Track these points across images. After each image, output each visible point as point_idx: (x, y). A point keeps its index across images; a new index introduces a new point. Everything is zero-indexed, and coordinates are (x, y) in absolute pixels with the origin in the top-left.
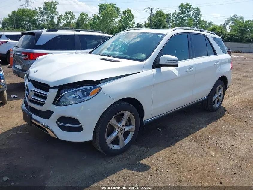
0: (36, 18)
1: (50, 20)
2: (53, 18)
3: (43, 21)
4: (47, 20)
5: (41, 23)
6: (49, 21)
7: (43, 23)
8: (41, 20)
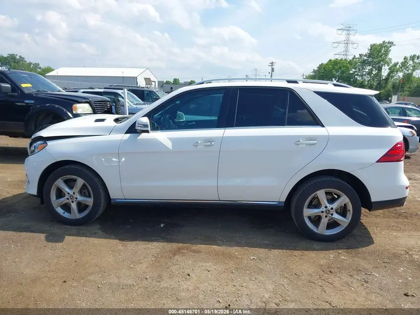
0: (351, 72)
1: (374, 73)
2: (380, 69)
3: (362, 76)
4: (370, 73)
5: (358, 79)
6: (372, 75)
7: (362, 79)
8: (359, 74)
